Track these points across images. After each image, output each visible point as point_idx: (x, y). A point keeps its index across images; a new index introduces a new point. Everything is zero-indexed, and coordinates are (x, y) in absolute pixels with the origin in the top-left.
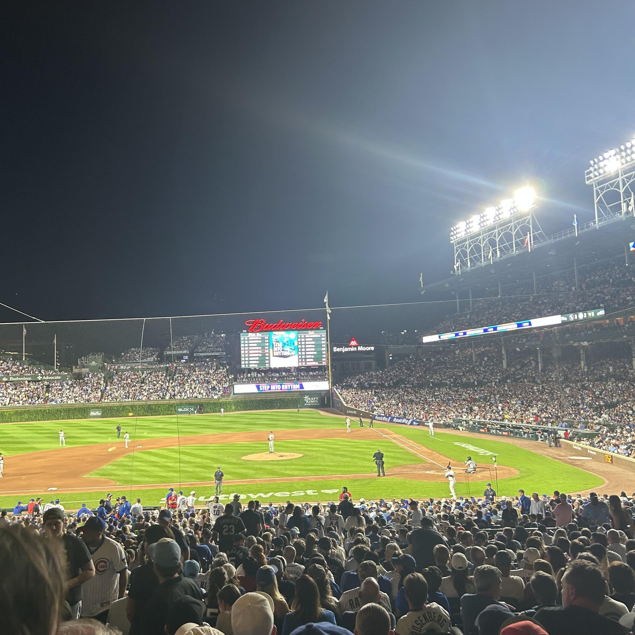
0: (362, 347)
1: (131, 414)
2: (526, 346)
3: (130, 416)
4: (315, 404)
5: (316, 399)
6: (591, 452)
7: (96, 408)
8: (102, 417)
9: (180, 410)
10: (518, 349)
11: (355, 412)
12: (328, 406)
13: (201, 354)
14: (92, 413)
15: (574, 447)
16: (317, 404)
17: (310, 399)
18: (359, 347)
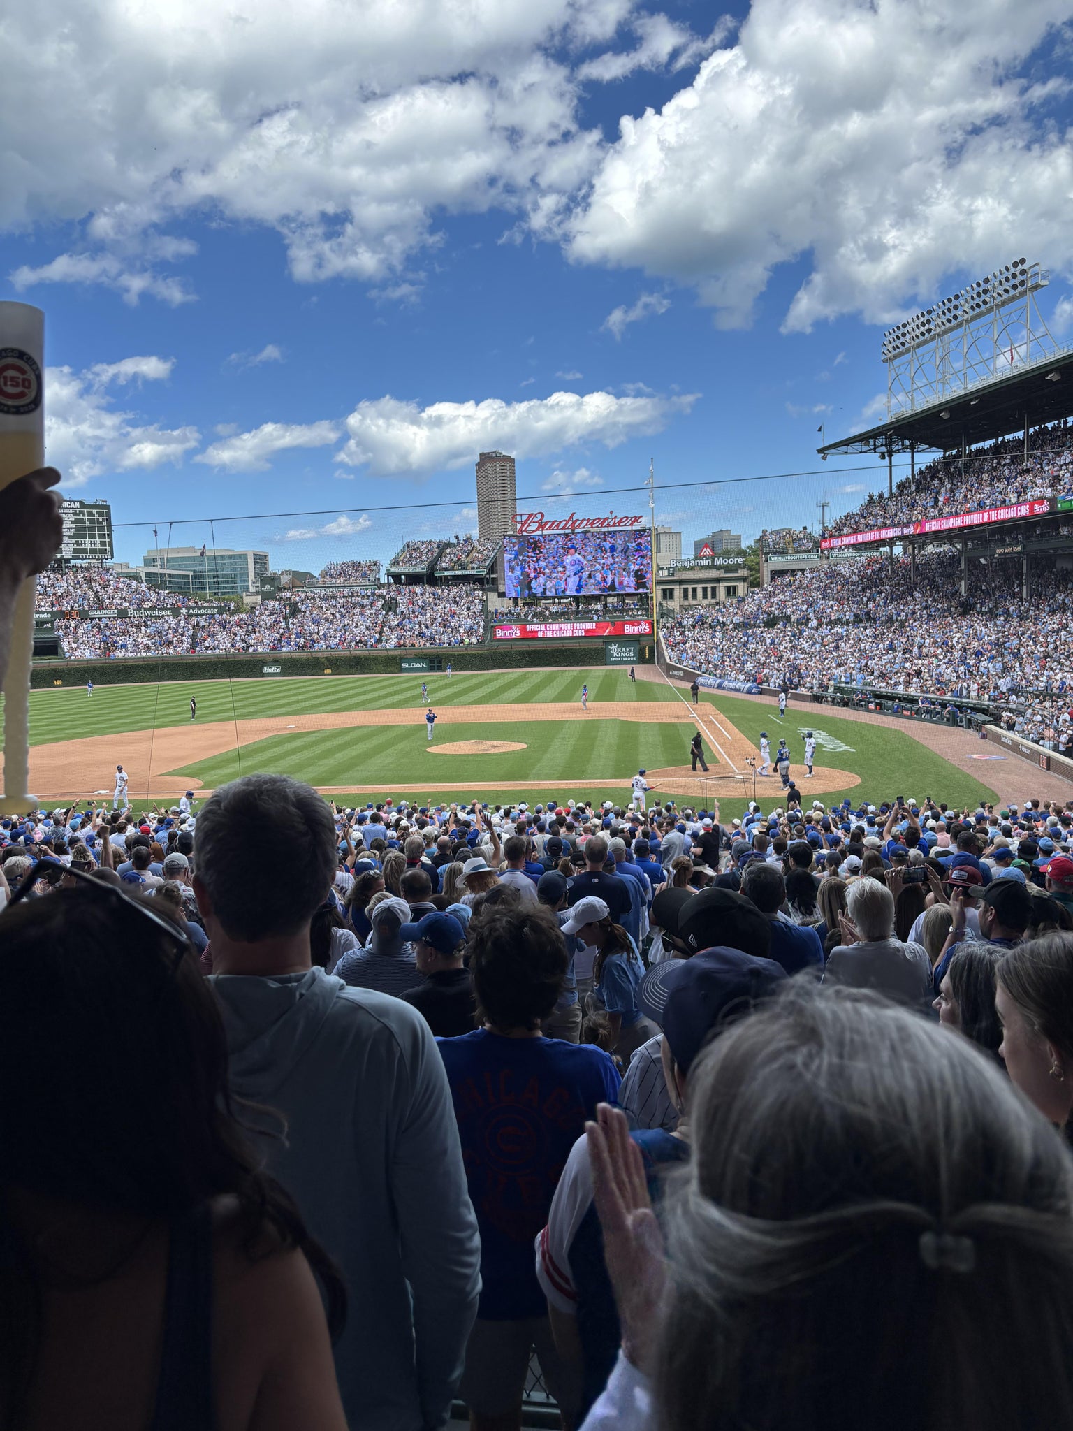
0: (721, 559)
1: (328, 671)
2: (996, 556)
3: (329, 675)
4: (629, 659)
5: (630, 651)
6: (1024, 750)
7: (276, 662)
8: (282, 674)
9: (405, 665)
10: (982, 561)
11: (681, 674)
12: (650, 661)
13: (447, 573)
14: (267, 669)
15: (1004, 740)
16: (632, 659)
17: (619, 649)
18: (716, 559)
